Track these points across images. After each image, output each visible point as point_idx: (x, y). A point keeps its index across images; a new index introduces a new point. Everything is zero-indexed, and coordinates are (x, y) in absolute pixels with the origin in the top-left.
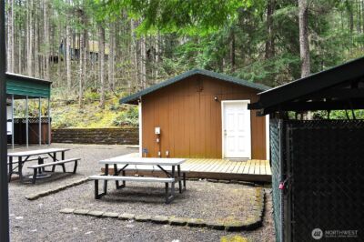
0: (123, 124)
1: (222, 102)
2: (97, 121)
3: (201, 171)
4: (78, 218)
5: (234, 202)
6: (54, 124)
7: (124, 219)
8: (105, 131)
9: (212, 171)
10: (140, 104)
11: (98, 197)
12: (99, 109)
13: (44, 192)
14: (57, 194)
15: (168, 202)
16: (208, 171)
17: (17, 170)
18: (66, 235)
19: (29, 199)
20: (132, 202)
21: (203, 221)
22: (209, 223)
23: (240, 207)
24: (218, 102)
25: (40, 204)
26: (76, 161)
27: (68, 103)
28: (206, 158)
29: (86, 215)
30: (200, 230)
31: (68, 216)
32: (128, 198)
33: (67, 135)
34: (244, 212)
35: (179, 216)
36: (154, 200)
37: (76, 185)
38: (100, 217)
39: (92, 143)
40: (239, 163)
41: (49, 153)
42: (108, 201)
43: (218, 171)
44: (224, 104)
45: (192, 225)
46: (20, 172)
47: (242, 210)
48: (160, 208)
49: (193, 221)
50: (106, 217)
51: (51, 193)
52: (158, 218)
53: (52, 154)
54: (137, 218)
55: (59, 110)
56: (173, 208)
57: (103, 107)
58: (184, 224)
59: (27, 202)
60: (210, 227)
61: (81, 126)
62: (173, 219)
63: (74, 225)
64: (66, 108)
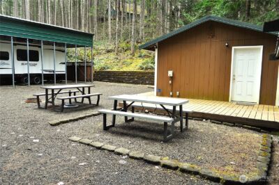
0: (147, 69)
1: (233, 48)
2: (127, 65)
3: (206, 112)
4: (81, 148)
5: (236, 148)
6: (97, 67)
7: (119, 154)
8: (132, 73)
9: (217, 113)
10: (156, 50)
11: (106, 128)
12: (130, 56)
13: (65, 120)
14: (76, 122)
15: (166, 141)
16: (212, 112)
17: (51, 100)
18: (63, 163)
19: (51, 125)
20: (133, 136)
21: (197, 168)
22: (203, 171)
23: (243, 155)
24: (229, 48)
25: (58, 129)
26: (99, 96)
27: (109, 51)
28: (213, 100)
29: (88, 145)
30: (192, 178)
31: (74, 144)
32: (131, 132)
33: (105, 76)
34: (246, 163)
35: (174, 158)
36: (154, 137)
37: (94, 115)
38: (99, 148)
39: (123, 82)
40: (245, 107)
41: (77, 88)
42: (113, 133)
43: (223, 114)
44: (235, 49)
45: (183, 171)
46: (53, 102)
47: (244, 159)
48: (157, 147)
49: (186, 166)
50: (104, 149)
51: (71, 121)
52: (151, 157)
53: (81, 89)
54: (131, 154)
55: (102, 57)
56: (170, 148)
57: (133, 55)
58: (176, 168)
59: (49, 127)
60: (203, 176)
61: (115, 69)
62: (166, 161)
63: (74, 153)
64: (106, 56)
